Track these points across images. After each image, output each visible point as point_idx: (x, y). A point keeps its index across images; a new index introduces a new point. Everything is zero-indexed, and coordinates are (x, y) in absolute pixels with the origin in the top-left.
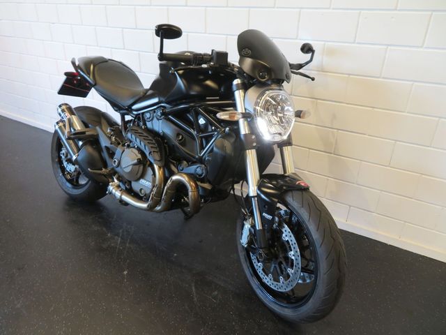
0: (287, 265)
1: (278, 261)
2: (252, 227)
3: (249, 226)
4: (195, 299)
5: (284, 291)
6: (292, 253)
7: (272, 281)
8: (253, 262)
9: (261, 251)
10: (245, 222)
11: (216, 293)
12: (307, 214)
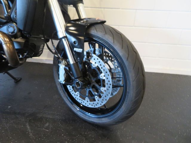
0: (100, 85)
1: (92, 85)
2: (66, 66)
3: (64, 66)
4: (31, 134)
5: (100, 106)
6: (102, 75)
7: (89, 102)
8: (71, 93)
9: (78, 81)
10: (59, 65)
11: (47, 124)
12: (111, 37)
